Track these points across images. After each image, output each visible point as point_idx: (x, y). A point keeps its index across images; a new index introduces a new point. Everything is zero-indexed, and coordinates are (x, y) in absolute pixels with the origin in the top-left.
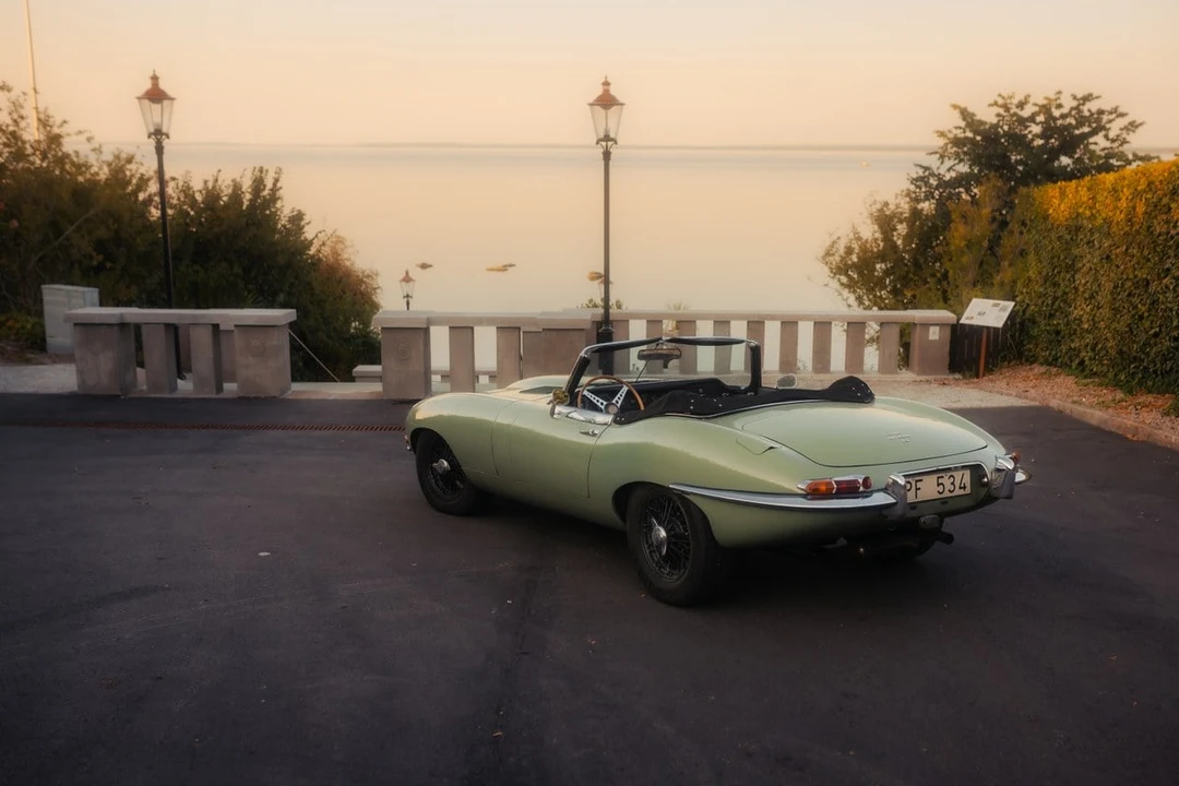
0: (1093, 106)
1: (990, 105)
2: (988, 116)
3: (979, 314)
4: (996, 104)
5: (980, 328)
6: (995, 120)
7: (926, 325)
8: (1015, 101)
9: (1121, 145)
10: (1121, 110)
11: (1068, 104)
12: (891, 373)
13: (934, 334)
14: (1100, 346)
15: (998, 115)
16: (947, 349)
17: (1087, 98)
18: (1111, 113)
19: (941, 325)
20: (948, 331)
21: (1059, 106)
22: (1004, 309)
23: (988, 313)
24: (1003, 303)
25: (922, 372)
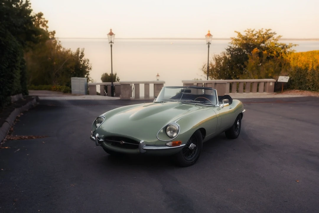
0: (270, 32)
1: (244, 31)
2: (244, 34)
3: (282, 79)
4: (246, 31)
5: (282, 82)
6: (246, 35)
7: (270, 82)
8: (251, 30)
9: (277, 41)
10: (276, 33)
11: (264, 31)
12: (262, 92)
13: (271, 84)
14: (315, 85)
15: (246, 34)
16: (274, 87)
17: (270, 30)
18: (273, 33)
19: (273, 82)
20: (274, 84)
21: (262, 32)
22: (287, 78)
23: (284, 79)
24: (287, 77)
25: (269, 92)
